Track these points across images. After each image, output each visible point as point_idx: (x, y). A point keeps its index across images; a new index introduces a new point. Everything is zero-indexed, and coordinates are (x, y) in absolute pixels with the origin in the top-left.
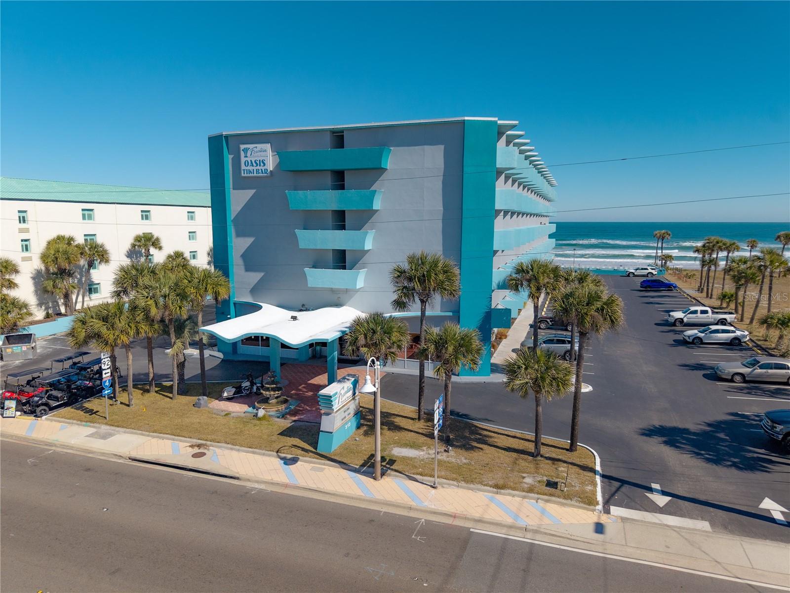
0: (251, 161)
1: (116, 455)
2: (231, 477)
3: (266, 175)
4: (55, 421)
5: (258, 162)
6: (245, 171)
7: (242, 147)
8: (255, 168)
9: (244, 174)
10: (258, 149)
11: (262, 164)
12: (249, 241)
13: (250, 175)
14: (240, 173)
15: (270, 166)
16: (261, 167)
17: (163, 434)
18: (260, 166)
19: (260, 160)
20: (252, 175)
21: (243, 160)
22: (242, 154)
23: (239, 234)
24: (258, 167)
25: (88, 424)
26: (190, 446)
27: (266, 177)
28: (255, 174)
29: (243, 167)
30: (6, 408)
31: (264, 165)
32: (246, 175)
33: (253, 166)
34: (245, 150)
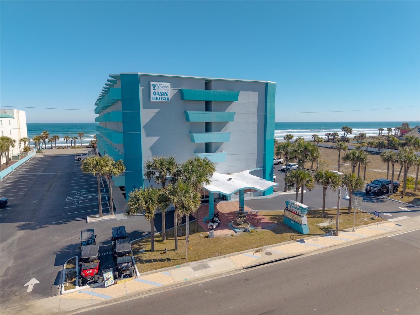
0: (158, 92)
1: (236, 270)
2: (298, 256)
3: (168, 101)
5: (163, 93)
6: (154, 98)
7: (152, 83)
8: (161, 97)
9: (153, 99)
10: (163, 86)
11: (165, 95)
12: (155, 139)
13: (157, 100)
14: (150, 99)
15: (170, 96)
16: (165, 97)
17: (231, 253)
18: (164, 95)
19: (164, 92)
20: (159, 100)
21: (152, 91)
22: (152, 88)
23: (148, 135)
24: (163, 96)
25: (178, 265)
26: (255, 252)
27: (167, 102)
28: (161, 100)
29: (152, 95)
30: (105, 280)
31: (167, 95)
32: (154, 100)
33: (159, 95)
34: (154, 86)
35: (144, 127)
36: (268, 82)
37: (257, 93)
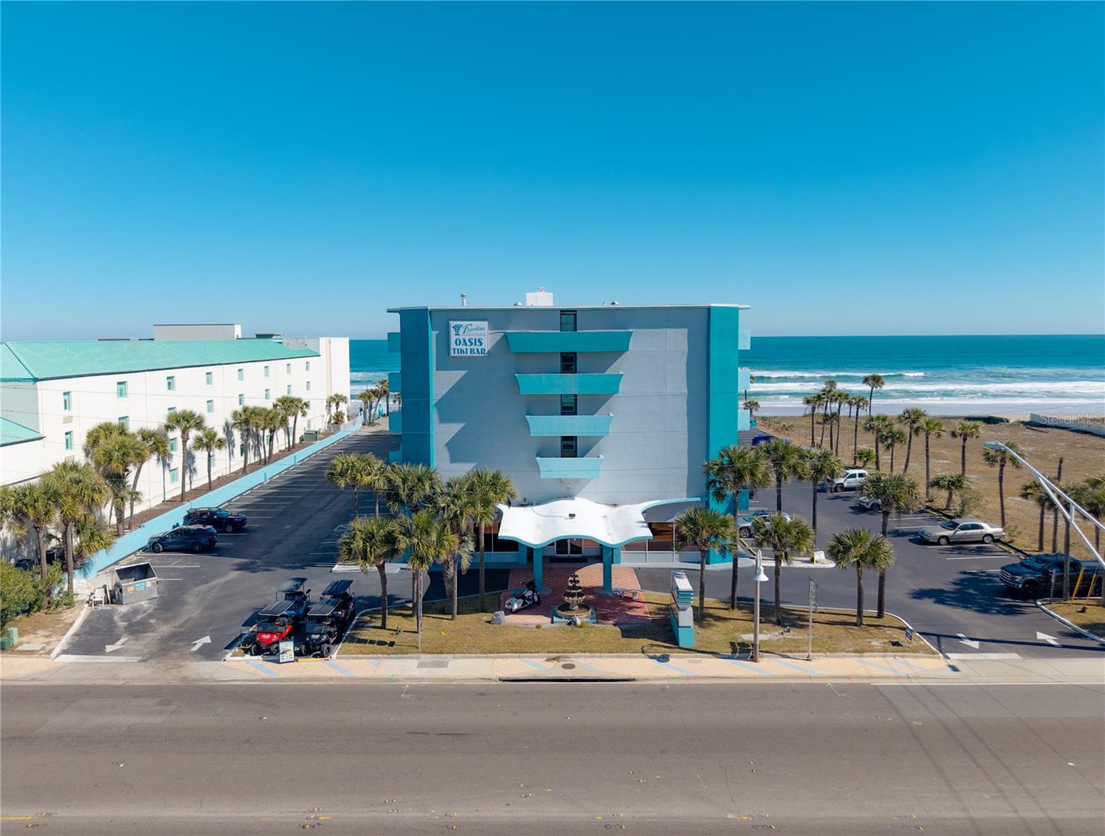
0: (464, 339)
1: (484, 679)
2: (624, 680)
3: (483, 355)
4: (353, 658)
5: (473, 341)
6: (456, 351)
7: (453, 323)
8: (469, 348)
9: (454, 353)
10: (473, 327)
11: (478, 343)
12: (456, 427)
13: (462, 355)
14: (449, 352)
15: (487, 345)
16: (477, 347)
17: (503, 653)
18: (475, 345)
19: (475, 339)
20: (465, 354)
21: (453, 337)
22: (453, 332)
23: (442, 421)
24: (473, 347)
25: (400, 655)
26: (546, 660)
27: (484, 357)
28: (469, 354)
29: (453, 345)
30: (281, 652)
31: (481, 344)
32: (456, 354)
33: (466, 345)
34: (457, 328)
35: (436, 405)
36: (712, 305)
37: (685, 331)
